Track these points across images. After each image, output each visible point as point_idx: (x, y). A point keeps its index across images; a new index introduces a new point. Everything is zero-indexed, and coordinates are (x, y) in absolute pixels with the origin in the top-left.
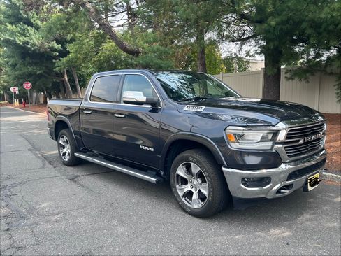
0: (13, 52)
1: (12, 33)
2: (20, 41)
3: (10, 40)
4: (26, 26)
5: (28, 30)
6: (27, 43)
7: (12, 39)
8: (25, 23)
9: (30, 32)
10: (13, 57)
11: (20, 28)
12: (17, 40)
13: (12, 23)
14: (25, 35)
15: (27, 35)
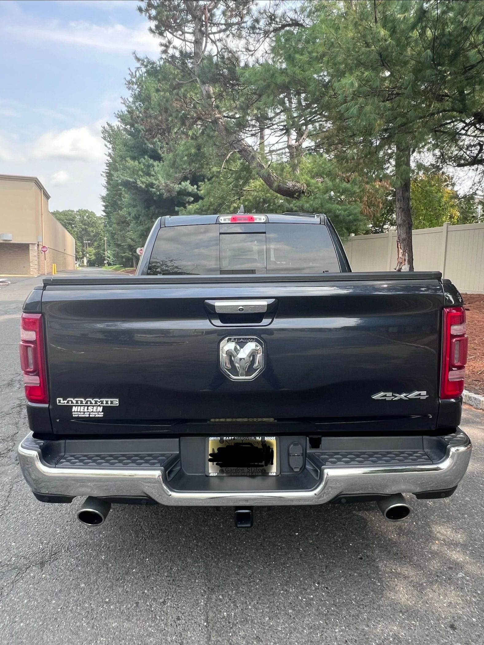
0: (134, 200)
1: (134, 172)
2: (142, 182)
3: (130, 181)
4: (151, 161)
5: (153, 166)
6: (151, 185)
7: (131, 180)
8: (151, 157)
9: (156, 168)
10: (134, 206)
11: (144, 164)
12: (139, 182)
13: (134, 158)
14: (149, 175)
15: (153, 173)
